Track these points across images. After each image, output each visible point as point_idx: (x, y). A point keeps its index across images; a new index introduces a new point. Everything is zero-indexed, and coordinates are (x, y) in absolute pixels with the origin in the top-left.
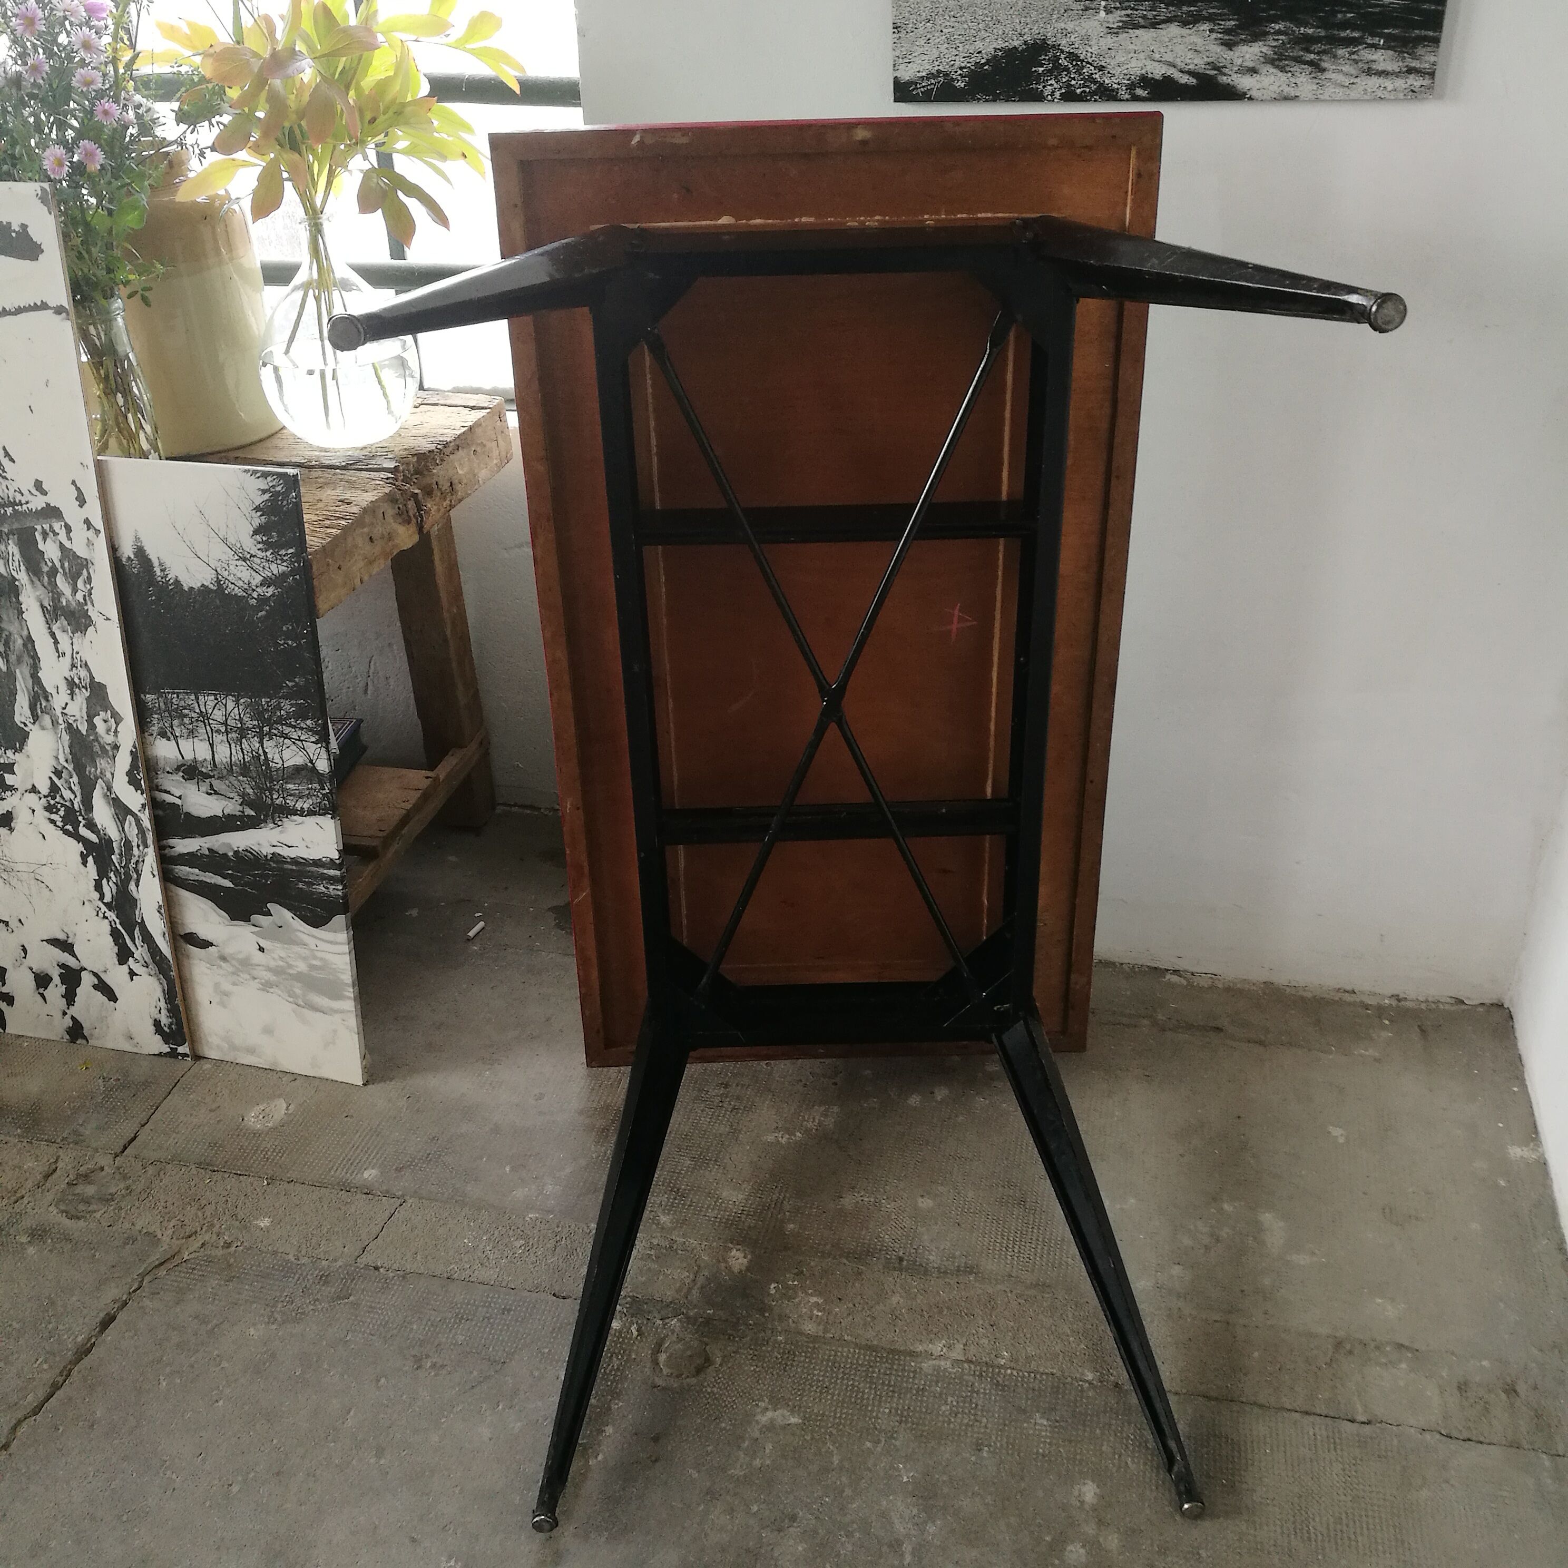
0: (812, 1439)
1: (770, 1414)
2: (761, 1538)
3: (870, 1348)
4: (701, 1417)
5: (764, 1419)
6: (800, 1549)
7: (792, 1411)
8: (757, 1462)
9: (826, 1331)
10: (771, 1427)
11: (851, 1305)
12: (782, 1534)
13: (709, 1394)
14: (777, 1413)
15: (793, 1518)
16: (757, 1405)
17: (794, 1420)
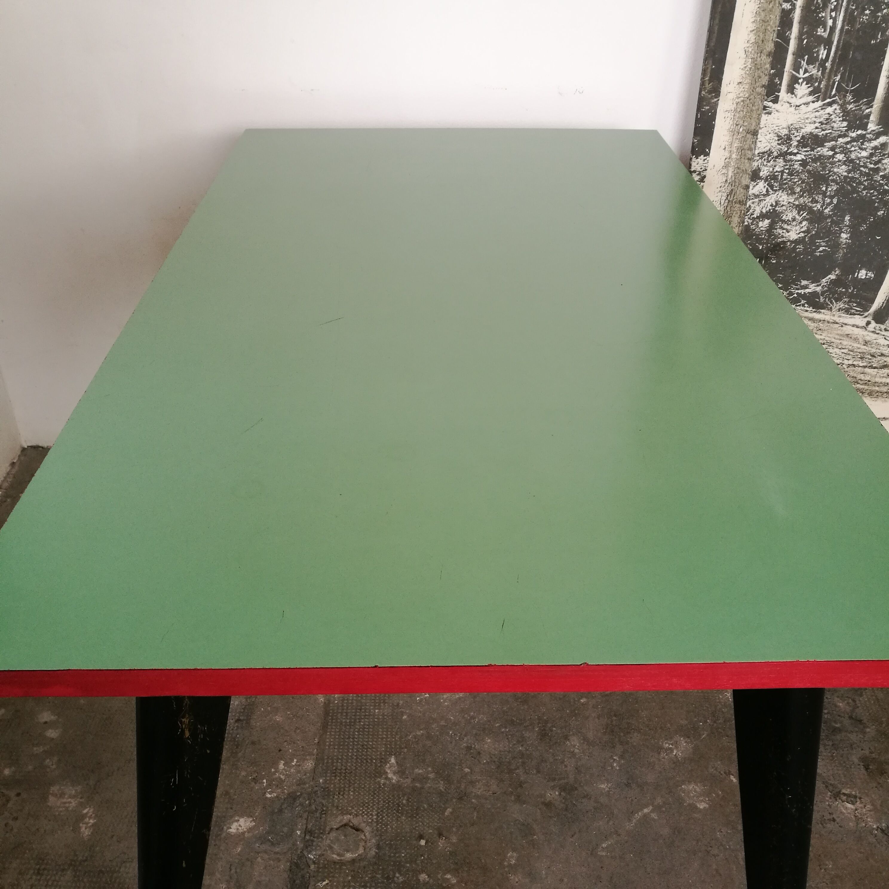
0: (406, 748)
1: (390, 776)
2: (488, 763)
3: (325, 727)
4: (400, 817)
5: (395, 779)
6: (489, 741)
7: (386, 762)
8: (432, 776)
9: (311, 754)
10: (401, 772)
11: (285, 743)
12: (482, 752)
13: (378, 816)
14: (389, 771)
15: (469, 748)
16: (383, 784)
17: (393, 760)
